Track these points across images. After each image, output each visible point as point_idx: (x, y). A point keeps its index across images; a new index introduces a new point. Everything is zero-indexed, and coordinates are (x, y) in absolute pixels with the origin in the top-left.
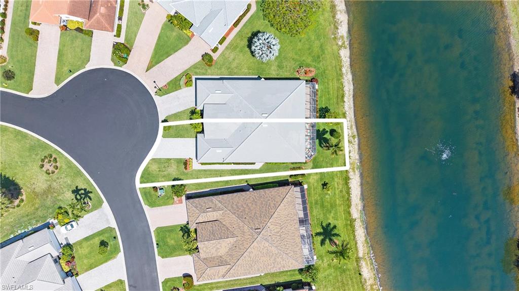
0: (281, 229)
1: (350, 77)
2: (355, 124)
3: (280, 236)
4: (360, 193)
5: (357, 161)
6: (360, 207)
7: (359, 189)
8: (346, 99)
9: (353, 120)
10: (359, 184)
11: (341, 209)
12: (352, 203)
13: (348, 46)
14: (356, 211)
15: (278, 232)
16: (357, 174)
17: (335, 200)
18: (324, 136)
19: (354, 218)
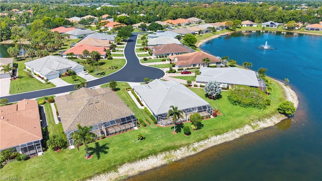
0: (99, 110)
1: (237, 136)
2: (205, 149)
3: (93, 110)
4: (146, 169)
5: (175, 158)
6: (131, 174)
7: (150, 168)
8: (219, 137)
9: (208, 147)
10: (155, 166)
11: (125, 154)
12: (133, 164)
13: (256, 130)
14: (127, 170)
15: (96, 108)
16: (163, 161)
17: (132, 147)
18: (181, 128)
19: (119, 169)
